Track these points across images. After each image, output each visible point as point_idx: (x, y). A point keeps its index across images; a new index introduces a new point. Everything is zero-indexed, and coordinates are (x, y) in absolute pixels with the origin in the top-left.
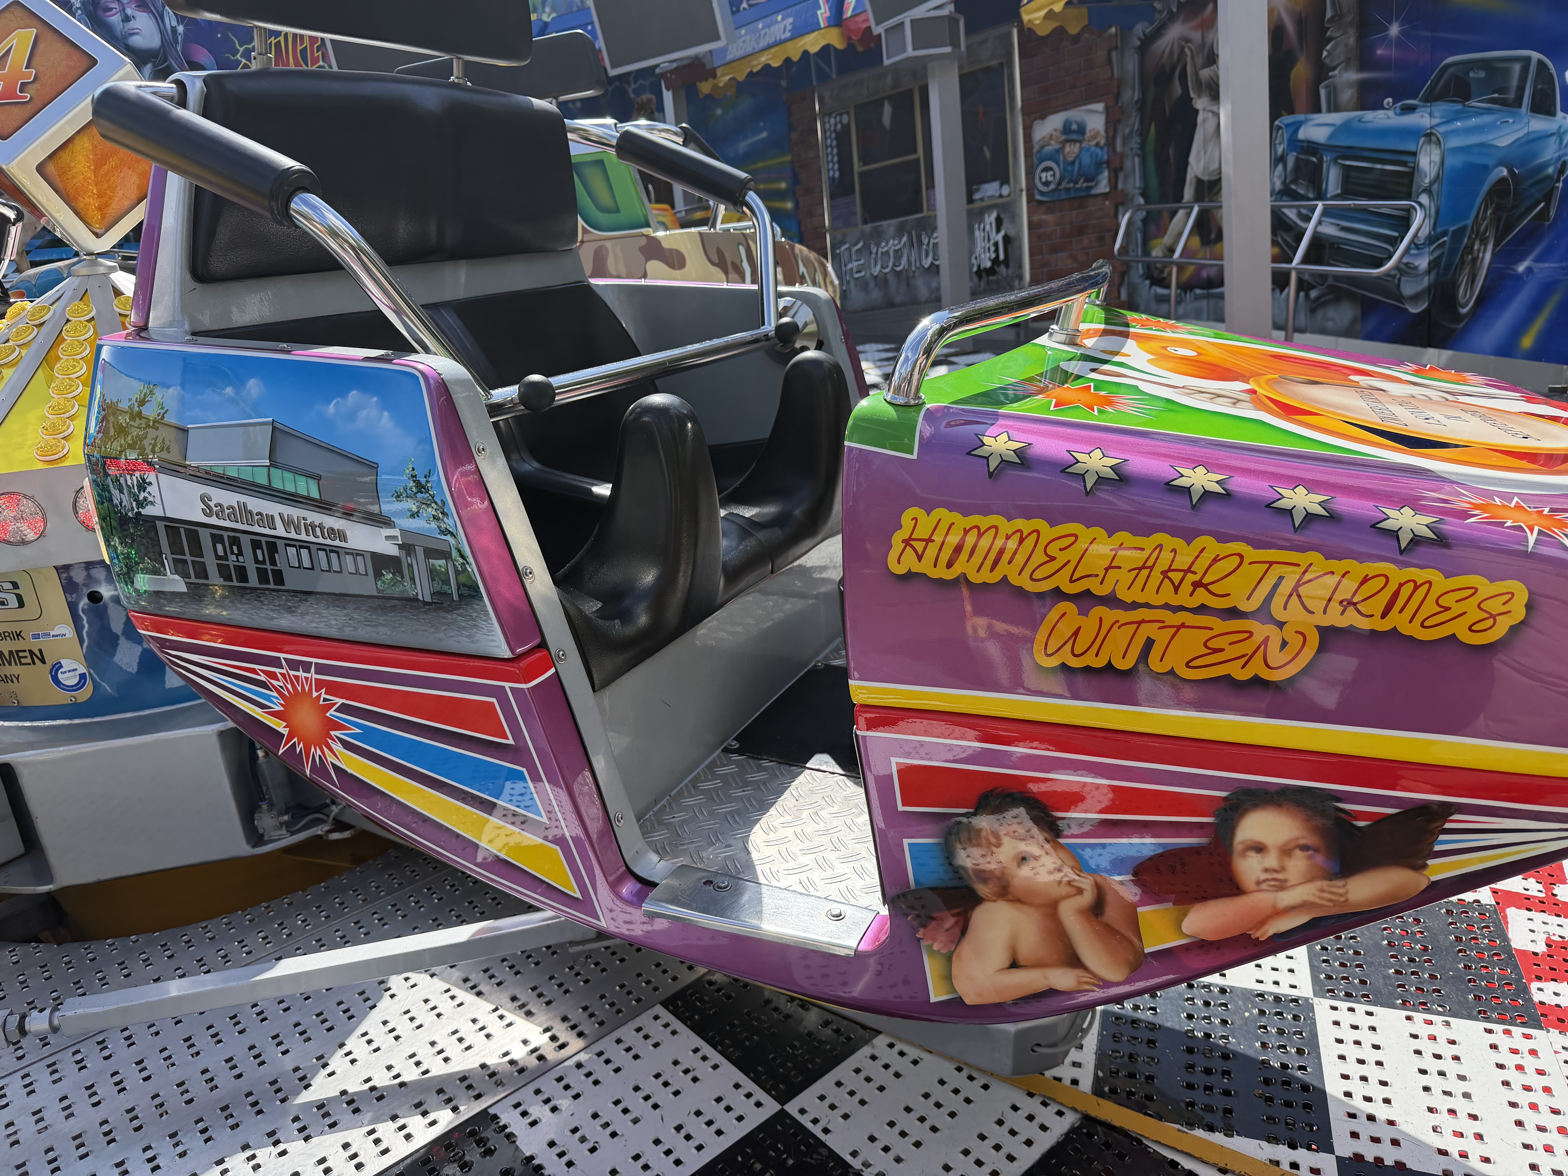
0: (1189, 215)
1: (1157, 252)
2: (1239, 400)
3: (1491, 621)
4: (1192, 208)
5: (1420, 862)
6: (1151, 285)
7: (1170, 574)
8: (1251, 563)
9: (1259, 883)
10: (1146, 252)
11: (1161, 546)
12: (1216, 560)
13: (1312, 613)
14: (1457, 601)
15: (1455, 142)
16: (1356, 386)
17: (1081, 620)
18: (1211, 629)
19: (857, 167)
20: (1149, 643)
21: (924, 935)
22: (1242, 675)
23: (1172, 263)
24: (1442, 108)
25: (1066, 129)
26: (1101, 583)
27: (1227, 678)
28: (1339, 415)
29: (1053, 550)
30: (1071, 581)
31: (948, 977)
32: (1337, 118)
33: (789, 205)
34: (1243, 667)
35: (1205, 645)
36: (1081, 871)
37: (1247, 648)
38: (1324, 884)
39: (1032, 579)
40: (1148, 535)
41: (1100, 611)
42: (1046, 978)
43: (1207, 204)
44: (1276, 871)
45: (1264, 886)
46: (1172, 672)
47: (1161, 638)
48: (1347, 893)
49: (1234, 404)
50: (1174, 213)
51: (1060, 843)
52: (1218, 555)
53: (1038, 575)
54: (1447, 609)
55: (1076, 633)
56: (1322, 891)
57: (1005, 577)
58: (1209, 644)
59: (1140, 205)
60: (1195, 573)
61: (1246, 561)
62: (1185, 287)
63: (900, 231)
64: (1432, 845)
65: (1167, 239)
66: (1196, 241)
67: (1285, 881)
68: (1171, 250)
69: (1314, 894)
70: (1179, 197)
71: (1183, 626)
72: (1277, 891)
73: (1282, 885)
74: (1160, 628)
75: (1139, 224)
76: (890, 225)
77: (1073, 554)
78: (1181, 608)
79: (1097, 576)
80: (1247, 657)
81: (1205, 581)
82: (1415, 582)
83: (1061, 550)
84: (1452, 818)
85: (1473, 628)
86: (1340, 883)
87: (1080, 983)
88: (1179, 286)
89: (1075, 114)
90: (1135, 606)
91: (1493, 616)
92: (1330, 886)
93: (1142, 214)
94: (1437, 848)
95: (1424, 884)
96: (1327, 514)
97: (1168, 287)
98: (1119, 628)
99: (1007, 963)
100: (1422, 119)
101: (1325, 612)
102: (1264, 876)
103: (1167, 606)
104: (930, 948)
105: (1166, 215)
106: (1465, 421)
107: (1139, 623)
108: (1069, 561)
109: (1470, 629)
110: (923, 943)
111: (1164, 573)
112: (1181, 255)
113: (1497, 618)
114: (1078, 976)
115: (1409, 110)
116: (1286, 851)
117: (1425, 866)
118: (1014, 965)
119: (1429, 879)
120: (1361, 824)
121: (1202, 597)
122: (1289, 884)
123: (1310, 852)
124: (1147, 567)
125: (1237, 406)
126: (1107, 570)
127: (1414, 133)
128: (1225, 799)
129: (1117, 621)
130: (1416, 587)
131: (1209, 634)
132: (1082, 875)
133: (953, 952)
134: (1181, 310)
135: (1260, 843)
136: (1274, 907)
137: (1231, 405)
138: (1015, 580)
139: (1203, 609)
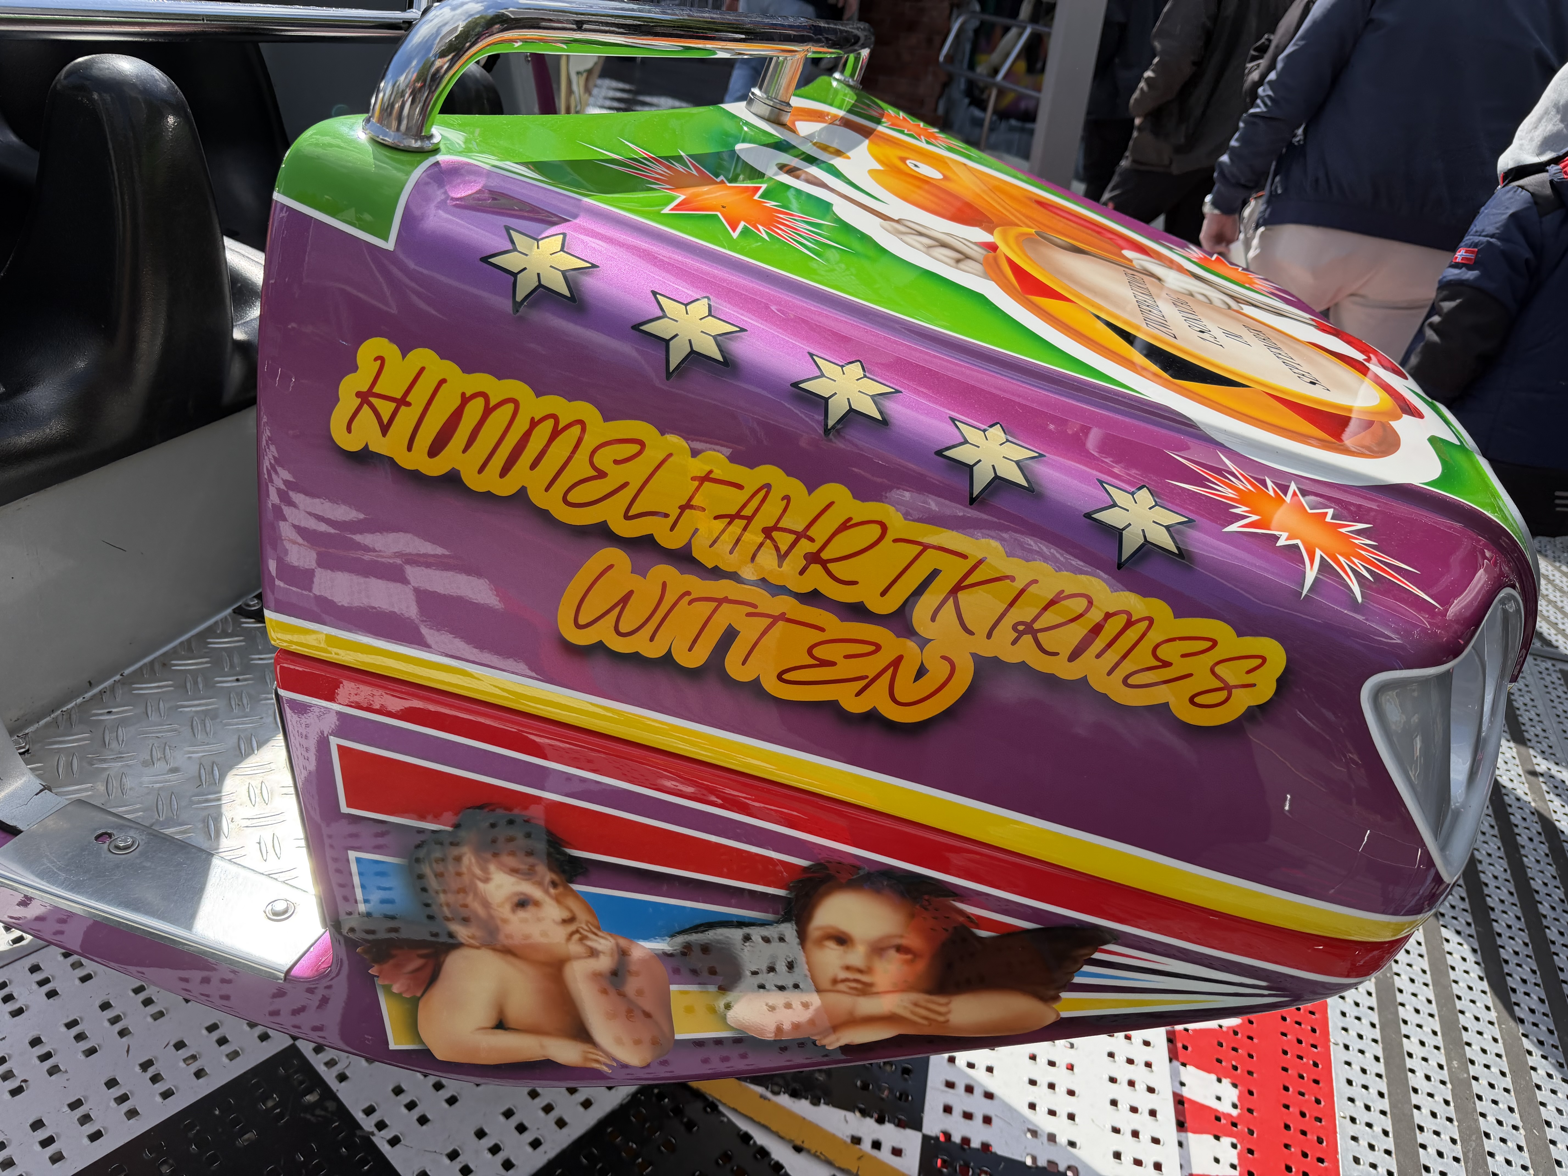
0: (1020, 35)
1: (982, 69)
2: (967, 257)
3: (1223, 694)
4: (1024, 28)
5: (1052, 993)
6: (971, 104)
7: (775, 534)
8: (896, 541)
9: (835, 981)
10: (972, 66)
11: (768, 486)
12: (846, 526)
13: (971, 633)
14: (1183, 656)
16: (1127, 265)
17: (634, 582)
18: (822, 630)
20: (730, 636)
21: (380, 972)
22: (855, 705)
23: (995, 85)
26: (672, 529)
27: (833, 706)
28: (1093, 305)
29: (603, 459)
30: (627, 517)
31: (413, 1026)
34: (858, 694)
35: (810, 652)
36: (599, 928)
37: (871, 666)
38: (921, 998)
39: (565, 500)
40: (752, 466)
41: (664, 571)
42: (542, 1047)
43: (1040, 28)
44: (860, 971)
45: (842, 987)
46: (756, 683)
47: (749, 630)
48: (949, 1012)
49: (958, 261)
50: (1007, 29)
51: (572, 890)
52: (850, 519)
53: (576, 496)
54: (1166, 664)
55: (625, 600)
56: (916, 1004)
57: (523, 491)
58: (816, 652)
59: (974, 12)
60: (812, 540)
61: (890, 535)
62: (1003, 115)
64: (1072, 974)
65: (995, 57)
66: (1022, 66)
67: (870, 985)
68: (996, 71)
69: (905, 1008)
70: (1014, 14)
71: (782, 617)
72: (858, 995)
73: (865, 990)
74: (749, 615)
75: (970, 34)
77: (635, 472)
78: (782, 590)
79: (666, 516)
80: (866, 681)
81: (825, 555)
82: (1129, 614)
83: (616, 462)
84: (1106, 947)
85: (1197, 700)
86: (942, 1000)
87: (587, 1059)
88: (995, 112)
90: (716, 573)
91: (1228, 688)
92: (928, 1001)
93: (975, 23)
94: (1077, 980)
95: (1051, 1019)
96: (1025, 484)
97: (984, 109)
98: (690, 603)
99: (492, 1022)
101: (989, 636)
102: (843, 975)
103: (763, 583)
104: (387, 989)
105: (998, 31)
106: (1246, 343)
107: (721, 601)
108: (626, 485)
109: (1192, 701)
110: (379, 982)
111: (768, 532)
112: (1006, 77)
113: (1234, 691)
114: (584, 1052)
116: (878, 949)
117: (1057, 998)
118: (501, 1025)
119: (1058, 1014)
120: (983, 934)
121: (816, 579)
122: (875, 990)
123: (909, 957)
124: (743, 517)
125: (961, 265)
126: (683, 508)
128: (805, 869)
129: (688, 593)
130: (1129, 624)
131: (816, 636)
132: (600, 933)
133: (419, 999)
134: (994, 138)
135: (844, 933)
136: (851, 1013)
137: (952, 262)
138: (538, 498)
139: (813, 598)
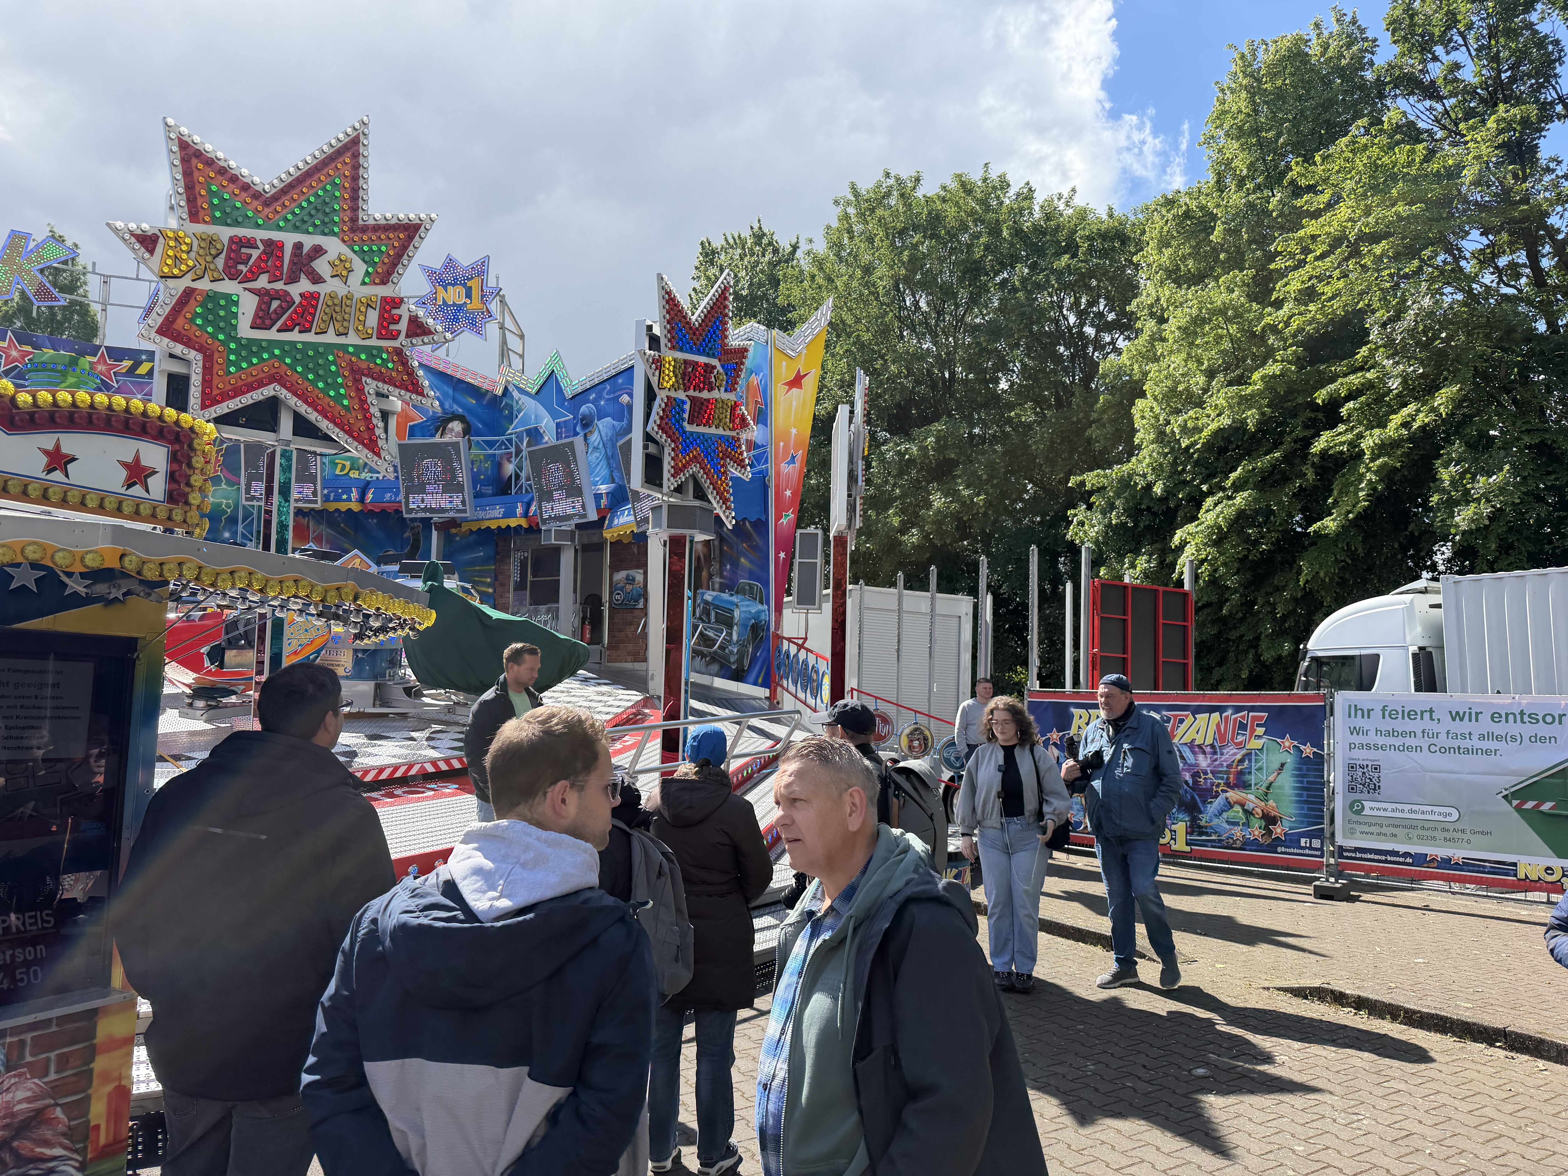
15: (743, 609)
19: (530, 577)
24: (740, 596)
25: (627, 578)
32: (715, 593)
33: (491, 590)
63: (548, 611)
76: (543, 608)
89: (632, 572)
100: (734, 599)
115: (732, 595)
127: (732, 603)
